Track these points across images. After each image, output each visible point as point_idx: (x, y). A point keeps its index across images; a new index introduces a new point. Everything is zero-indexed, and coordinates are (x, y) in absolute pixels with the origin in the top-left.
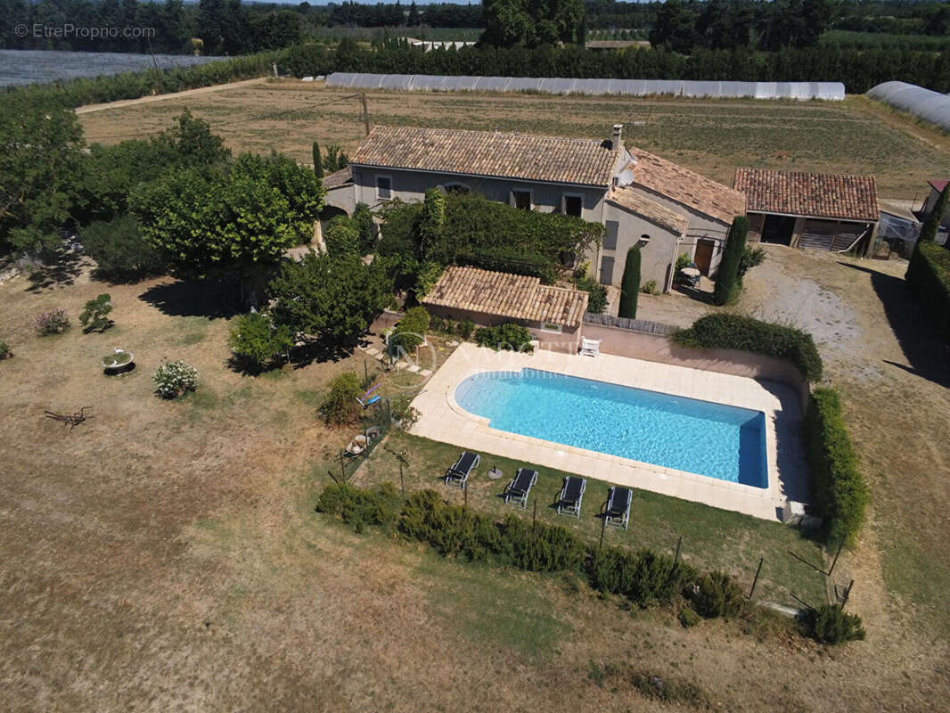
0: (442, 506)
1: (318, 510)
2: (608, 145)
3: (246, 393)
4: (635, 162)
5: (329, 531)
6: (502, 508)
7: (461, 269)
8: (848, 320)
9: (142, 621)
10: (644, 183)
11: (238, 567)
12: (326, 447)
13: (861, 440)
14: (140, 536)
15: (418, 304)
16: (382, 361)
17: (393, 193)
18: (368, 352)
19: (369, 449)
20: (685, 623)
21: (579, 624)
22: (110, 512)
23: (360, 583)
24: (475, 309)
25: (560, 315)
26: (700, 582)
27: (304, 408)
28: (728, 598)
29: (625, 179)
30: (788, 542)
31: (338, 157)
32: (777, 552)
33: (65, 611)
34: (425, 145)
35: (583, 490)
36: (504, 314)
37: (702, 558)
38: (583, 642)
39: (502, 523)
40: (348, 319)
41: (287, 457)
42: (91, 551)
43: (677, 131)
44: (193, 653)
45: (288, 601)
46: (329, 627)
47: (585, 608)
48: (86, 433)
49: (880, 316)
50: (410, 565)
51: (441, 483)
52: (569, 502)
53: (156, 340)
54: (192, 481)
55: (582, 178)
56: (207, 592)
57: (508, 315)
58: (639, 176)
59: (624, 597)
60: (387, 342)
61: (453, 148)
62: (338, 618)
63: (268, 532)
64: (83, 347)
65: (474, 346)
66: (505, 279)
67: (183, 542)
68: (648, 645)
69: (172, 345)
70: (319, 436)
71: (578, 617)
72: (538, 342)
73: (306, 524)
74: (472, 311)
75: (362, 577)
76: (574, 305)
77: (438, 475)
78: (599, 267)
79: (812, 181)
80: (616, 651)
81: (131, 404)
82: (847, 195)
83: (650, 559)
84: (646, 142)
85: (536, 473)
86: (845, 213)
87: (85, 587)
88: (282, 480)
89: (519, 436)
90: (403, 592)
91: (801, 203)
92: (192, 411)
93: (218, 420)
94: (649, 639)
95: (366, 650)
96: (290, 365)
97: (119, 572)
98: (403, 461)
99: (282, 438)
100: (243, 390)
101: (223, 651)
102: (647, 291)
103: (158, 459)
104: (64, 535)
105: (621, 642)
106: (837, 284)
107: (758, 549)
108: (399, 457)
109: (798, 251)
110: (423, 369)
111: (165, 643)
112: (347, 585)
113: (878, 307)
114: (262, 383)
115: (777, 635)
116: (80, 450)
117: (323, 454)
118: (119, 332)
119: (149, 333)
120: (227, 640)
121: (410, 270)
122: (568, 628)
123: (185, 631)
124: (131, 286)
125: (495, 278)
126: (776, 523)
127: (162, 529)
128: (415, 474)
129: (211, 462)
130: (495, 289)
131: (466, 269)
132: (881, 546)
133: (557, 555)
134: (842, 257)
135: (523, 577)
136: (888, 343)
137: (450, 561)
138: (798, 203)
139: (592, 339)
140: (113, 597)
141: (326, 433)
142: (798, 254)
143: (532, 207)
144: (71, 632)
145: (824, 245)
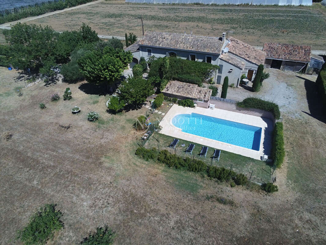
0: (169, 154)
1: (136, 154)
2: (221, 39)
3: (112, 120)
4: (230, 43)
5: (139, 160)
6: (185, 155)
7: (174, 81)
8: (293, 97)
9: (95, 182)
10: (232, 51)
11: (116, 169)
12: (136, 136)
13: (289, 137)
14: (90, 160)
15: (161, 93)
16: (150, 110)
17: (152, 54)
18: (146, 107)
19: (149, 137)
20: (232, 186)
21: (204, 185)
22: (81, 154)
23: (148, 174)
24: (178, 95)
25: (203, 97)
26: (237, 176)
27: (129, 125)
28: (243, 180)
29: (226, 50)
30: (263, 166)
31: (133, 36)
32: (259, 168)
33: (75, 179)
34: (162, 38)
35: (207, 150)
36: (186, 96)
37: (238, 169)
38: (205, 190)
39: (185, 159)
40: (141, 99)
41: (126, 139)
42: (79, 164)
43: (248, 21)
44: (108, 190)
45: (130, 178)
46: (141, 184)
47: (206, 182)
48: (71, 131)
49: (304, 96)
50: (161, 169)
51: (168, 147)
52: (203, 154)
53: (85, 102)
54: (101, 146)
55: (212, 51)
56: (110, 175)
57: (188, 97)
58: (231, 48)
59: (217, 179)
60: (152, 104)
61: (171, 40)
62: (143, 182)
63: (123, 160)
64: (65, 105)
65: (177, 105)
66: (187, 85)
67: (102, 162)
68: (222, 191)
69: (89, 104)
70: (134, 133)
71: (204, 184)
72: (196, 105)
73: (133, 158)
74: (177, 95)
75: (148, 172)
76: (208, 94)
77: (167, 145)
78: (216, 79)
79: (290, 47)
80: (213, 192)
81: (81, 123)
82: (301, 52)
83: (224, 170)
84: (237, 26)
85: (194, 145)
86: (299, 59)
87: (79, 173)
88: (125, 146)
89: (190, 134)
90: (159, 176)
91: (285, 55)
92: (98, 125)
93: (106, 127)
94: (222, 190)
95: (151, 190)
96: (124, 111)
97: (87, 169)
98: (158, 141)
99: (124, 133)
100: (112, 119)
101: (115, 189)
102: (231, 87)
103: (91, 139)
104: (71, 160)
105: (215, 190)
106: (293, 84)
107: (254, 167)
108: (157, 140)
109: (283, 72)
110: (163, 113)
111: (101, 187)
112: (144, 174)
113: (305, 92)
114: (117, 117)
115: (256, 189)
116: (70, 136)
117: (136, 139)
118: (74, 100)
119: (82, 100)
120: (116, 187)
121: (158, 81)
122: (201, 186)
123: (106, 184)
124: (75, 84)
125: (184, 85)
126: (260, 161)
127: (96, 159)
128: (161, 145)
129: (106, 140)
130: (184, 88)
131: (175, 81)
132: (288, 168)
133: (200, 168)
134: (297, 74)
135: (190, 173)
136: (305, 105)
137: (171, 169)
138: (284, 55)
139: (213, 104)
140: (87, 176)
141: (136, 132)
142: (282, 73)
143: (196, 60)
144: (78, 184)
145: (291, 69)
